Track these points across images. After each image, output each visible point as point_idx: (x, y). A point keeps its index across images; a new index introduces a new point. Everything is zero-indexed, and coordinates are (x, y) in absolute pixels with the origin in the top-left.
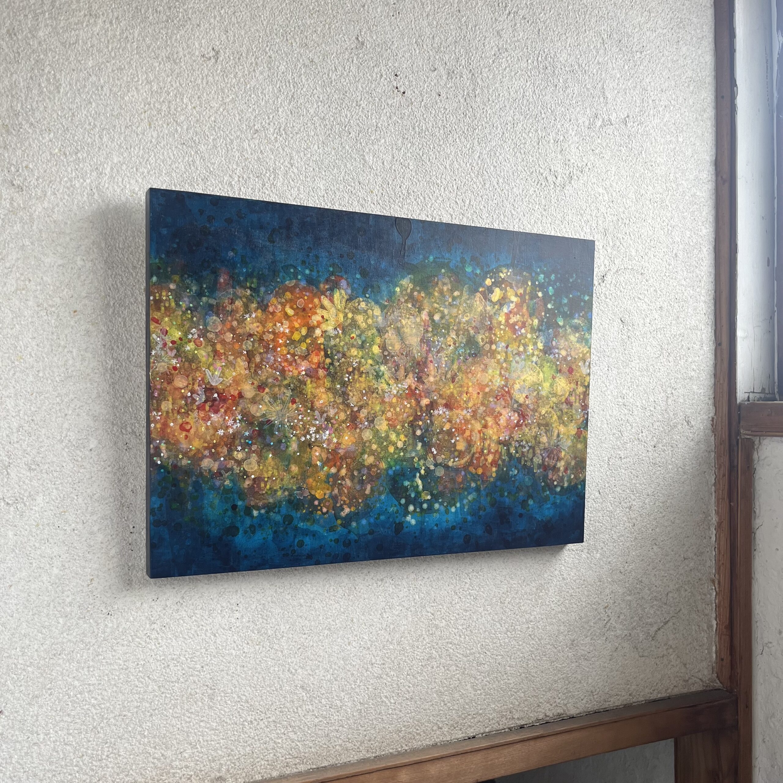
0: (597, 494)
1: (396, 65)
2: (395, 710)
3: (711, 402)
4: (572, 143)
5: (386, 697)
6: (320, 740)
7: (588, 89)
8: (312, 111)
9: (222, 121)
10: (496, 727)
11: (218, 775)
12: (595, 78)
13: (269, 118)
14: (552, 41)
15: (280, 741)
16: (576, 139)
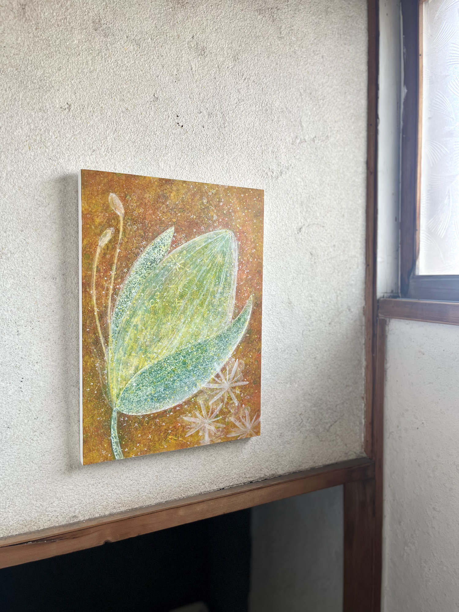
0: (296, 351)
1: (178, 110)
2: (177, 475)
3: (363, 298)
4: (282, 153)
5: (172, 468)
6: (133, 493)
7: (292, 122)
8: (127, 138)
9: (73, 145)
10: (236, 482)
11: (74, 515)
12: (296, 115)
13: (101, 143)
14: (270, 94)
15: (110, 494)
16: (285, 150)
